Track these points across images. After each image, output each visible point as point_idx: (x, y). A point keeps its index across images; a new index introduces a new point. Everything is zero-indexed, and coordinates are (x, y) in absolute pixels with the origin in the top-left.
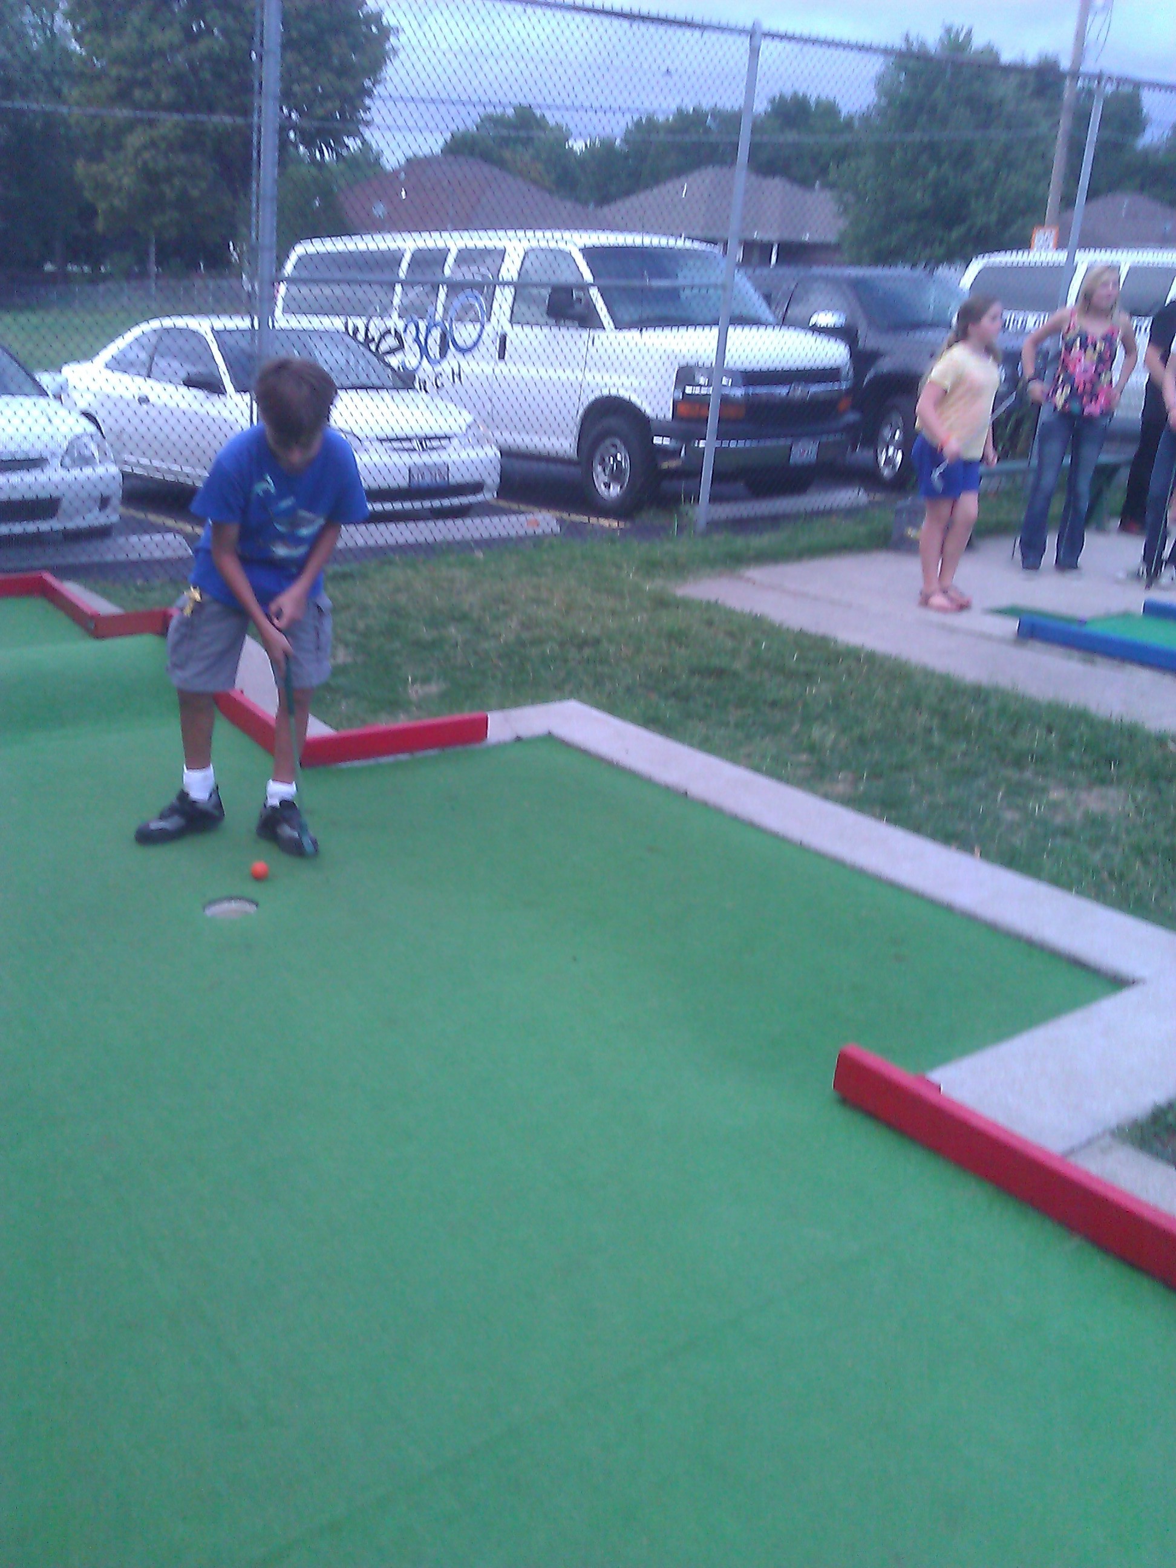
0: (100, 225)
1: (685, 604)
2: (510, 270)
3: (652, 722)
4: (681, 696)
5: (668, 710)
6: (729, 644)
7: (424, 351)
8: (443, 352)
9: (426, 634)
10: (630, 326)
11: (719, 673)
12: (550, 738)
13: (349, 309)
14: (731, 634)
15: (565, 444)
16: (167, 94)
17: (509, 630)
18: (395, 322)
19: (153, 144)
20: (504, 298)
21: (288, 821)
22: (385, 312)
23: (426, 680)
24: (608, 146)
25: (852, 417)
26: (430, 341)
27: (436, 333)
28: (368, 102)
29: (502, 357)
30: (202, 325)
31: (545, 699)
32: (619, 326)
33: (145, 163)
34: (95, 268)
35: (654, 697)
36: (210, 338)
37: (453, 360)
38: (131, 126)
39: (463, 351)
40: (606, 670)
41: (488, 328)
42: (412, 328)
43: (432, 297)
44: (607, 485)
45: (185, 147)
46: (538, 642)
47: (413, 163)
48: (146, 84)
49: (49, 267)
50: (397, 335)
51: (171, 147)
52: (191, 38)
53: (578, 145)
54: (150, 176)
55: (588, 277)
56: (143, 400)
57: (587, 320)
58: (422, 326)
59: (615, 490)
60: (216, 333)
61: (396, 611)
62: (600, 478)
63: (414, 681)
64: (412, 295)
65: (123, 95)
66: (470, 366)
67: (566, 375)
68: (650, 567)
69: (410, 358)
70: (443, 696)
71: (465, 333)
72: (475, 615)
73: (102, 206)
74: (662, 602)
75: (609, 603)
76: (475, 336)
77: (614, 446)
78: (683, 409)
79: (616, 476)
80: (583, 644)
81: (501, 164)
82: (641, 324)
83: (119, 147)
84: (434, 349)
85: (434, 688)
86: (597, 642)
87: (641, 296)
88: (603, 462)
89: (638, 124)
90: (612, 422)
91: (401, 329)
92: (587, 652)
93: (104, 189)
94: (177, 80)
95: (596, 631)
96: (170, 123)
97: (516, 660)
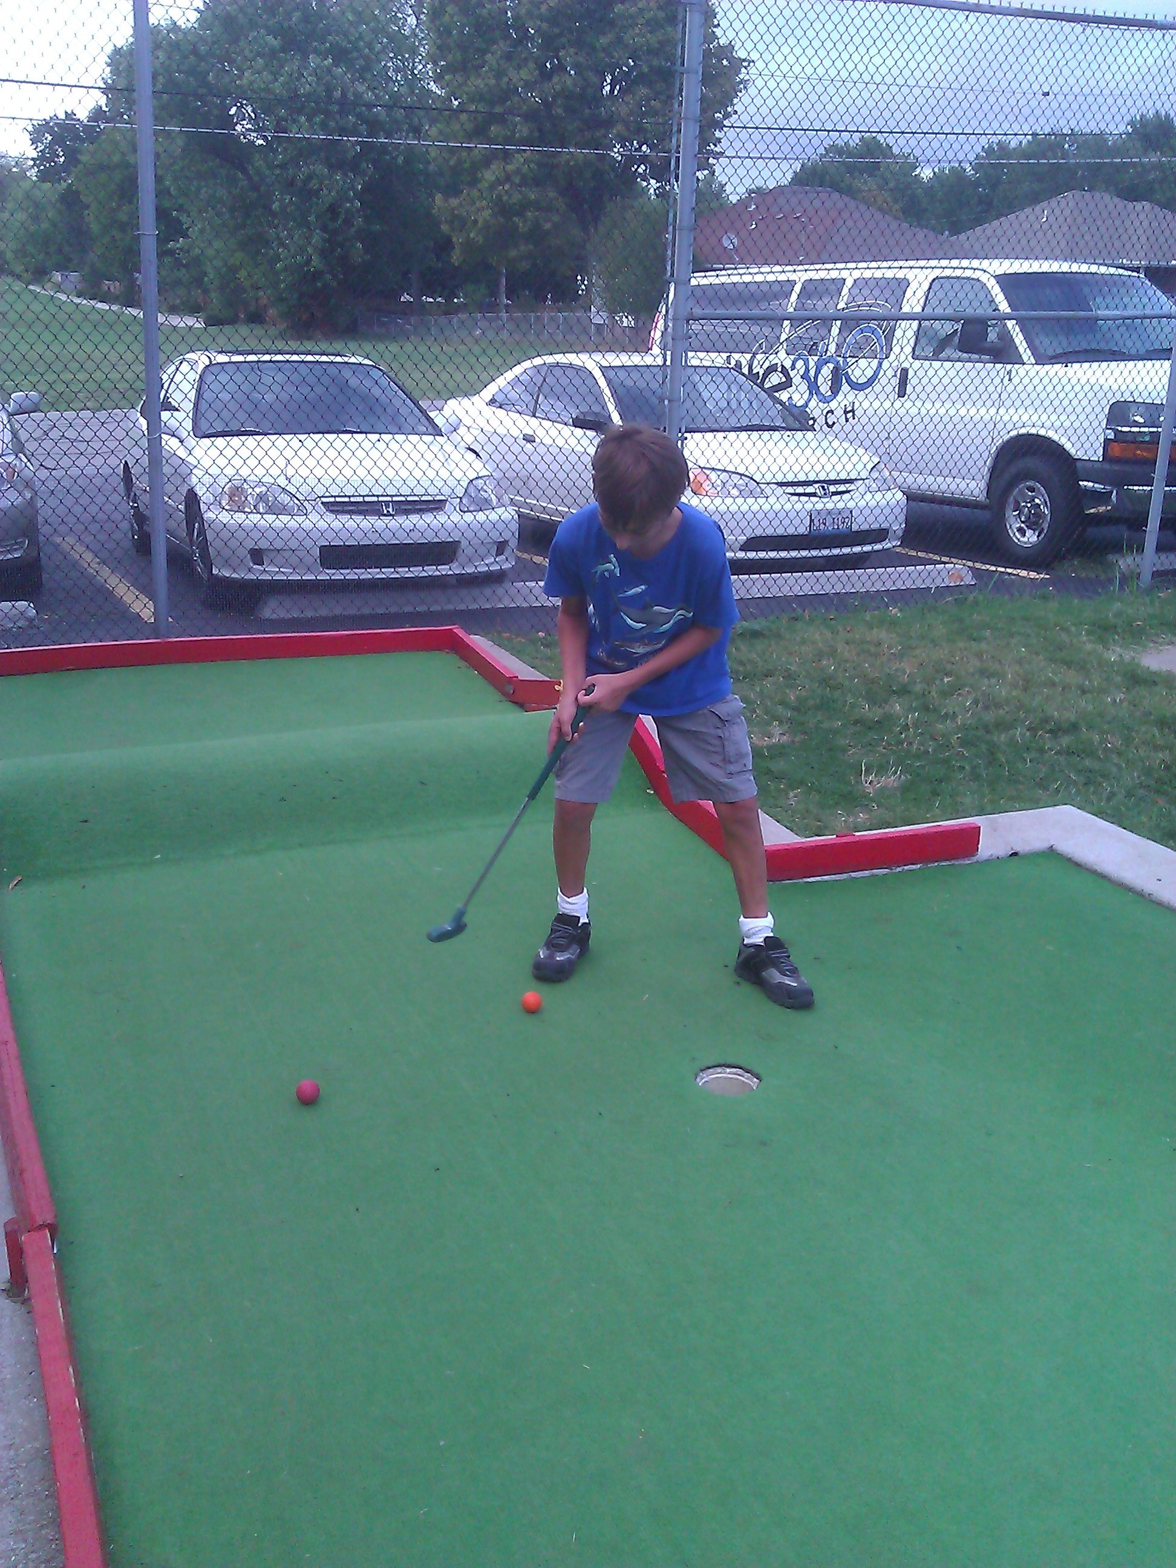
0: (456, 257)
1: (1167, 680)
2: (913, 303)
3: (1169, 836)
7: (813, 387)
8: (835, 389)
9: (867, 711)
10: (1054, 359)
12: (1051, 854)
13: (731, 345)
15: (974, 487)
16: (523, 130)
17: (962, 708)
18: (783, 358)
19: (508, 178)
20: (905, 333)
21: (775, 963)
22: (770, 348)
23: (882, 770)
24: (958, 174)
26: (820, 379)
27: (827, 371)
28: (718, 134)
29: (902, 393)
30: (590, 362)
31: (1035, 804)
32: (1040, 360)
33: (499, 197)
34: (449, 299)
35: (1162, 802)
36: (597, 374)
37: (846, 396)
38: (487, 160)
39: (856, 387)
40: (1096, 765)
41: (885, 364)
42: (800, 364)
43: (823, 332)
44: (1022, 532)
45: (537, 183)
46: (1002, 726)
47: (758, 194)
48: (501, 119)
49: (405, 298)
50: (784, 371)
51: (524, 183)
52: (546, 75)
53: (926, 173)
54: (503, 210)
55: (1004, 307)
56: (529, 439)
57: (1003, 353)
58: (812, 361)
59: (1031, 538)
60: (602, 368)
61: (826, 681)
62: (1013, 523)
63: (868, 772)
64: (801, 331)
65: (479, 132)
66: (864, 402)
67: (987, 413)
68: (1103, 630)
69: (797, 394)
70: (905, 789)
71: (862, 369)
72: (918, 688)
73: (458, 239)
74: (1137, 679)
75: (1072, 677)
76: (869, 373)
77: (1032, 490)
78: (1116, 450)
79: (1033, 522)
80: (1057, 731)
81: (849, 192)
82: (1066, 358)
83: (474, 182)
84: (825, 389)
85: (891, 780)
86: (1074, 727)
87: (1068, 327)
88: (1017, 507)
89: (989, 151)
90: (1030, 463)
91: (788, 364)
92: (1065, 741)
93: (461, 223)
94: (531, 116)
95: (1071, 716)
96: (523, 159)
97: (984, 747)
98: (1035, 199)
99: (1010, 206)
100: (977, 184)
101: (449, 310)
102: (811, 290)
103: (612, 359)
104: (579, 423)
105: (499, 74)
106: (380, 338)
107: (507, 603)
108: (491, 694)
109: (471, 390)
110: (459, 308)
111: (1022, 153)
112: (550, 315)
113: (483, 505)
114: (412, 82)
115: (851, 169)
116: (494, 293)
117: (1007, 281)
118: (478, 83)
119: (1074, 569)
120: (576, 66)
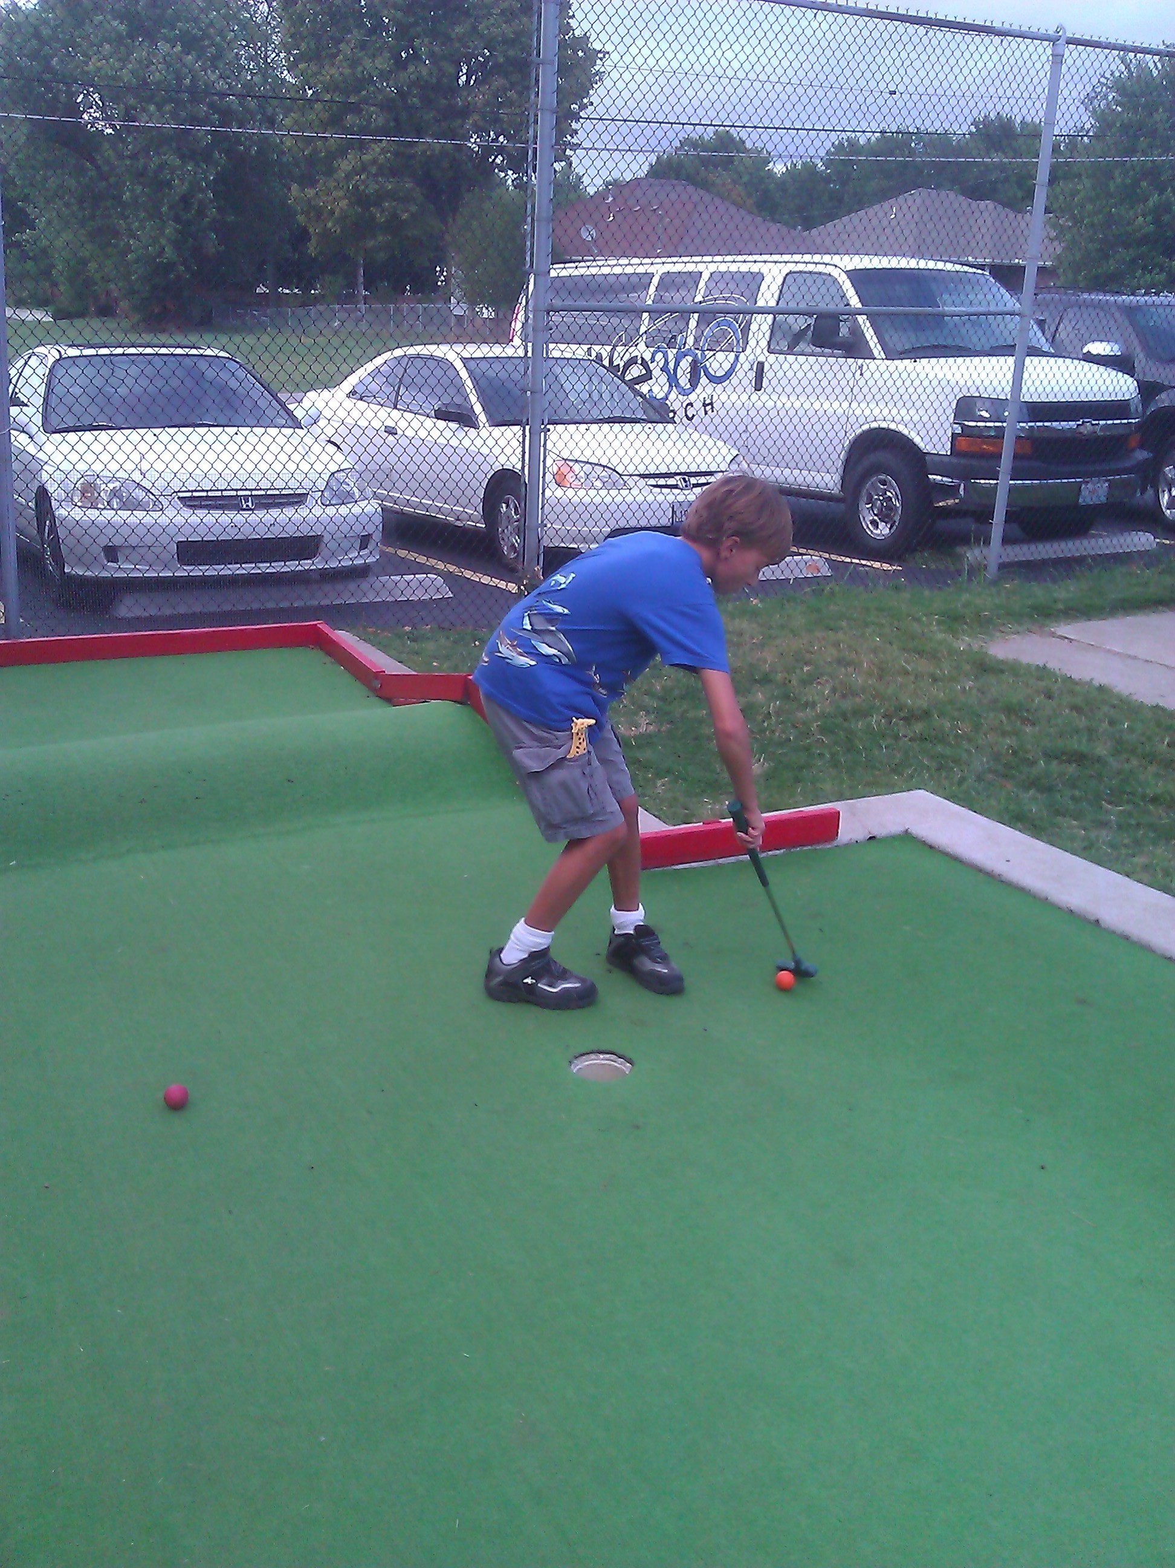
0: (313, 248)
1: (1013, 669)
2: (767, 297)
3: (1017, 819)
4: (1042, 786)
5: (1033, 803)
6: (1082, 722)
7: (673, 380)
8: (694, 382)
10: (902, 355)
11: (1079, 758)
12: (907, 837)
13: (591, 337)
14: (1076, 708)
15: (828, 480)
16: (379, 119)
17: (821, 696)
18: (642, 350)
19: (364, 168)
20: (761, 326)
22: (630, 341)
24: (810, 169)
25: (1141, 455)
26: (679, 372)
27: (685, 363)
28: (574, 125)
29: (758, 387)
30: (450, 353)
31: (891, 789)
32: (890, 355)
33: (356, 187)
34: (306, 290)
35: (1010, 786)
36: (459, 365)
37: (705, 389)
38: (342, 152)
39: (715, 380)
40: (947, 751)
41: (742, 358)
42: (659, 356)
43: (681, 325)
44: (874, 523)
45: (394, 172)
46: (861, 713)
47: (615, 187)
48: (355, 109)
49: (261, 289)
50: (644, 363)
51: (380, 173)
52: (401, 65)
53: (779, 168)
54: (360, 199)
55: (855, 302)
56: (391, 431)
57: (855, 348)
58: (672, 353)
59: (883, 530)
60: (464, 360)
62: (867, 516)
64: (659, 324)
65: (335, 121)
66: (722, 395)
67: (839, 407)
68: (953, 620)
69: (657, 387)
71: (719, 362)
72: (779, 677)
73: (314, 230)
74: (985, 667)
75: (924, 666)
76: (727, 366)
77: (884, 483)
78: (963, 444)
79: (885, 515)
80: (910, 718)
81: (705, 185)
82: (915, 353)
83: (330, 172)
84: (684, 381)
86: (926, 714)
87: (918, 323)
88: (870, 500)
89: (839, 148)
90: (880, 457)
91: (647, 356)
92: (918, 727)
93: (317, 213)
94: (387, 106)
95: (923, 703)
96: (379, 150)
97: (842, 735)
98: (883, 195)
99: (860, 202)
100: (828, 180)
101: (306, 302)
102: (668, 282)
103: (472, 351)
104: (441, 415)
105: (354, 63)
106: (236, 330)
107: (371, 597)
108: (358, 690)
109: (330, 383)
110: (316, 300)
111: (871, 150)
112: (411, 307)
113: (346, 498)
114: (266, 70)
115: (705, 162)
116: (353, 285)
117: (857, 277)
118: (330, 72)
119: (925, 560)
120: (432, 55)
